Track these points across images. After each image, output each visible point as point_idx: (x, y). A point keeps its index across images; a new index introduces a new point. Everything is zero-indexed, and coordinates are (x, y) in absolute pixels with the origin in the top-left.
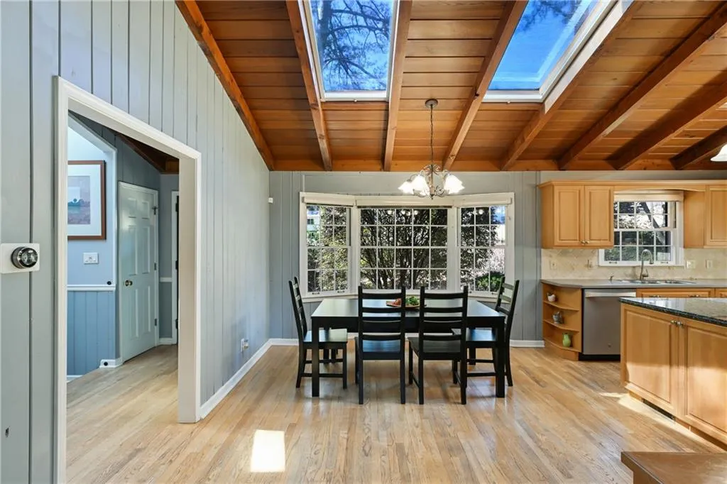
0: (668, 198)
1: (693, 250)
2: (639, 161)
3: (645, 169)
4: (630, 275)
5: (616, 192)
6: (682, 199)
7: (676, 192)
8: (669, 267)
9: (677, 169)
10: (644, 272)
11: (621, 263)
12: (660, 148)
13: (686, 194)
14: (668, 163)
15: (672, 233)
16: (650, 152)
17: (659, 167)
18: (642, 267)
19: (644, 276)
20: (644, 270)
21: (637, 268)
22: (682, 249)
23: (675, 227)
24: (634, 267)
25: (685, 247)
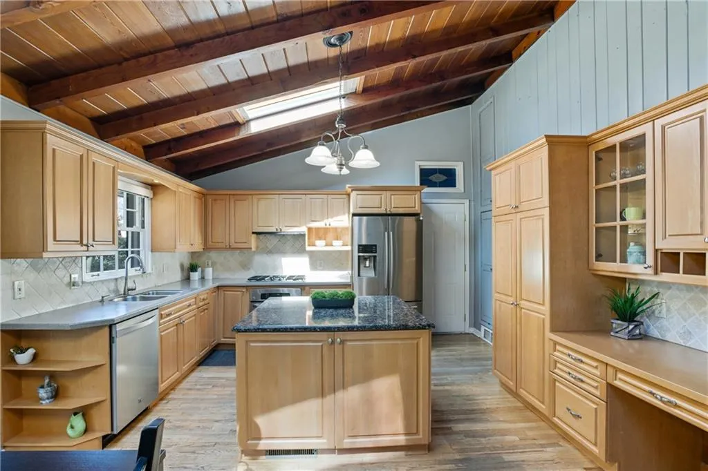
4: (114, 291)
6: (151, 196)
10: (130, 285)
11: (104, 275)
14: (143, 149)
15: (141, 235)
19: (130, 290)
21: (120, 280)
22: (150, 253)
23: (143, 227)
24: (116, 279)
25: (152, 251)
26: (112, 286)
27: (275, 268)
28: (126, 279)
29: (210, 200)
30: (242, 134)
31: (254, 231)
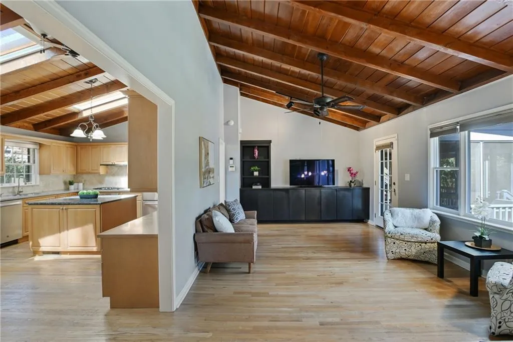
0: (31, 146)
1: (44, 176)
2: (19, 123)
3: (19, 128)
4: (12, 192)
5: (6, 140)
6: (38, 148)
7: (35, 143)
8: (32, 186)
9: (36, 131)
10: (21, 190)
11: (5, 185)
12: (34, 119)
13: (40, 145)
14: (32, 126)
15: (33, 166)
16: (27, 119)
17: (26, 128)
18: (19, 186)
19: (20, 192)
20: (20, 188)
21: (16, 188)
22: (38, 175)
23: (34, 163)
24: (14, 187)
25: (40, 174)
26: (11, 190)
27: (116, 184)
28: (19, 188)
29: (79, 148)
30: (79, 117)
31: (101, 164)
